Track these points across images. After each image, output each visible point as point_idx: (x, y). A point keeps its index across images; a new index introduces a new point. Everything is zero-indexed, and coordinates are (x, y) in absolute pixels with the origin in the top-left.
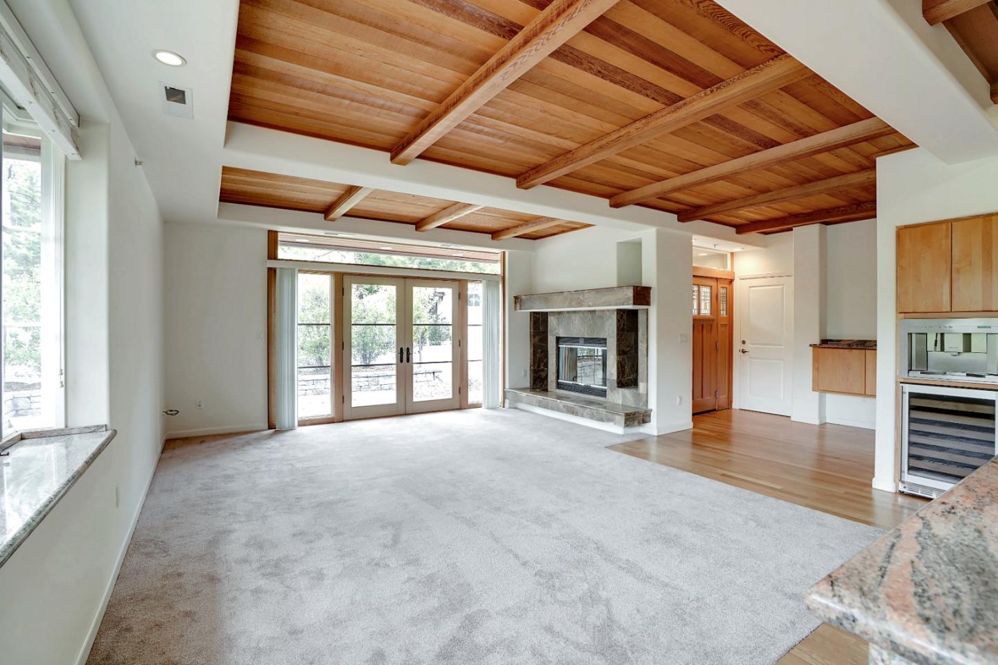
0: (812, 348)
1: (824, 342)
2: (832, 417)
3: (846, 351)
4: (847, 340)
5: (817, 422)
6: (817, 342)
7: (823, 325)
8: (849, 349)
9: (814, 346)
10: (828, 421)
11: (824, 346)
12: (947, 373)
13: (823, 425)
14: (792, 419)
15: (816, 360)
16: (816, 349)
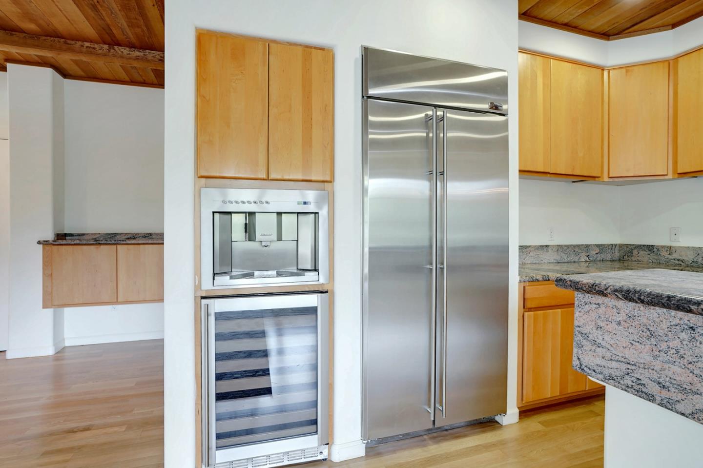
0: (41, 246)
1: (61, 237)
2: (71, 339)
3: (92, 247)
4: (92, 234)
5: (50, 351)
6: (50, 236)
7: (58, 211)
8: (96, 244)
9: (44, 243)
10: (67, 343)
11: (61, 242)
12: (256, 273)
13: (61, 353)
14: (9, 356)
15: (48, 263)
16: (48, 248)
